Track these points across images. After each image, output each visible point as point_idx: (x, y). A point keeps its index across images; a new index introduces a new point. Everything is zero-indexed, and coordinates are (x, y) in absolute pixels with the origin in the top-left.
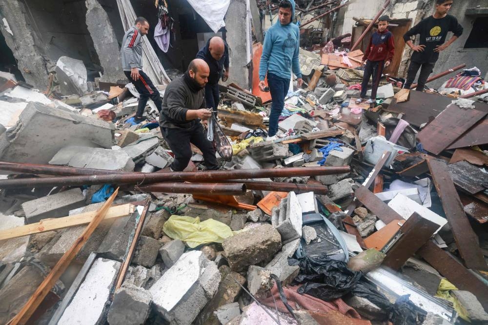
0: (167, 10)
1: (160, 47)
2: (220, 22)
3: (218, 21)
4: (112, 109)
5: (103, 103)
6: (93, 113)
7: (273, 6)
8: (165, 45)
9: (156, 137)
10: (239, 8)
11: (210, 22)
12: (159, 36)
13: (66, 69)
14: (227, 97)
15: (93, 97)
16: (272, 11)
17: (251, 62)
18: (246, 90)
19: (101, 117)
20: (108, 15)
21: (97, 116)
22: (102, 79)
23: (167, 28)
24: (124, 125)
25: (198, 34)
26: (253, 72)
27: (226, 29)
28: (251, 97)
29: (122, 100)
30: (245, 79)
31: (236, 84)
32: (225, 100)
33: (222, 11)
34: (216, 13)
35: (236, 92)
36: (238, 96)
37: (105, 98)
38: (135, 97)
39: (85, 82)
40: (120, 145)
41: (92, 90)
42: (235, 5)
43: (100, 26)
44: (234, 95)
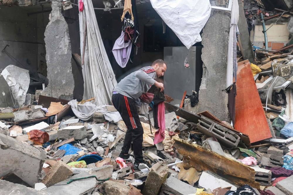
0: (133, 24)
1: (117, 61)
2: (195, 37)
3: (193, 35)
4: (47, 130)
5: (38, 121)
6: (23, 133)
7: (267, 14)
8: (123, 60)
9: (93, 177)
10: (221, 21)
11: (182, 36)
12: (119, 49)
13: (10, 78)
14: (196, 129)
15: (29, 113)
16: (265, 20)
17: (234, 85)
18: (225, 122)
19: (31, 139)
20: (69, 26)
21: (27, 137)
22: (44, 92)
23: (130, 41)
24: (55, 153)
25: (165, 48)
26: (236, 98)
27: (202, 44)
28: (233, 133)
29: (60, 119)
30: (223, 107)
31: (211, 113)
32: (193, 132)
33: (199, 24)
34: (192, 26)
35: (210, 124)
36: (214, 130)
37: (41, 115)
38: (76, 118)
39: (25, 94)
40: (46, 182)
41: (30, 104)
42: (216, 18)
43: (57, 37)
44: (208, 128)
